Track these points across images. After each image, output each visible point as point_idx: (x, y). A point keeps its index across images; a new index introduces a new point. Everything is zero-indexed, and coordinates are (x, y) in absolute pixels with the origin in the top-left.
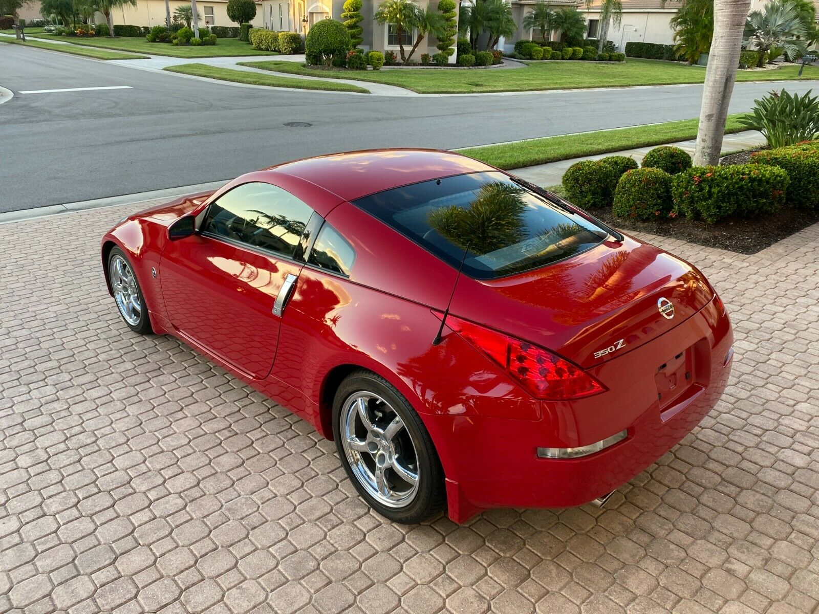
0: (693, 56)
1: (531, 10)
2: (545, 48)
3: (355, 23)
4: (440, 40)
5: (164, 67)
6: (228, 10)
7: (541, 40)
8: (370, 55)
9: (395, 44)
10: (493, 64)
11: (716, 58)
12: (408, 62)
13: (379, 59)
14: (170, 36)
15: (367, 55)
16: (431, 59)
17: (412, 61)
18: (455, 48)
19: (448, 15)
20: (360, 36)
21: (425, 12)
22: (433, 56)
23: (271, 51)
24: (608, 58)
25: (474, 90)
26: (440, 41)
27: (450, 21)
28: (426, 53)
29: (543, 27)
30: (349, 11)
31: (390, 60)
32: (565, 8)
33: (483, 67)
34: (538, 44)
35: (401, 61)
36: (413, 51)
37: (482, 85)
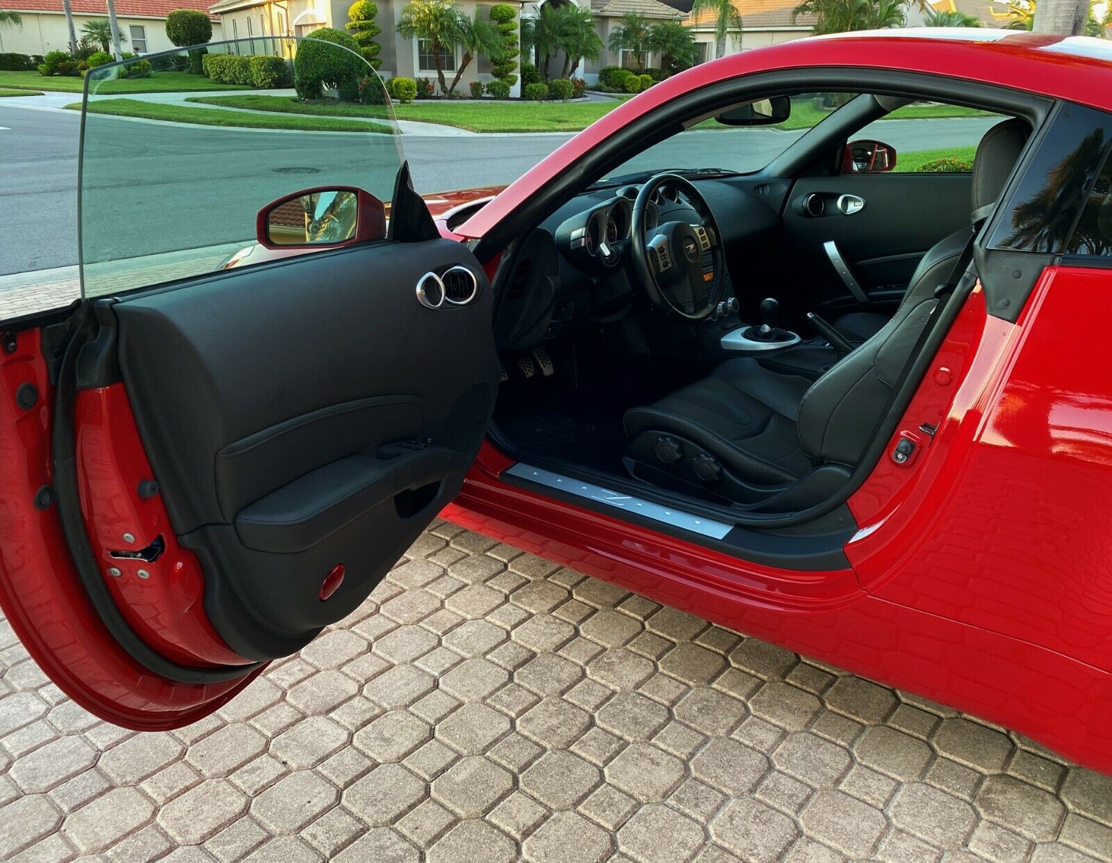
1: (619, 24)
2: (642, 76)
3: (368, 37)
4: (495, 62)
5: (65, 105)
6: (168, 28)
7: (636, 66)
8: (394, 82)
9: (430, 69)
10: (574, 98)
12: (450, 94)
13: (409, 88)
14: (76, 66)
15: (390, 82)
16: (485, 90)
17: (458, 92)
18: (517, 74)
19: (505, 26)
20: (376, 57)
21: (472, 21)
22: (488, 86)
23: (239, 84)
25: (558, 127)
26: (496, 64)
27: (509, 35)
28: (477, 81)
29: (636, 48)
30: (358, 19)
31: (424, 91)
32: (665, 23)
33: (561, 101)
34: (632, 71)
35: (441, 94)
36: (458, 78)
37: (566, 121)
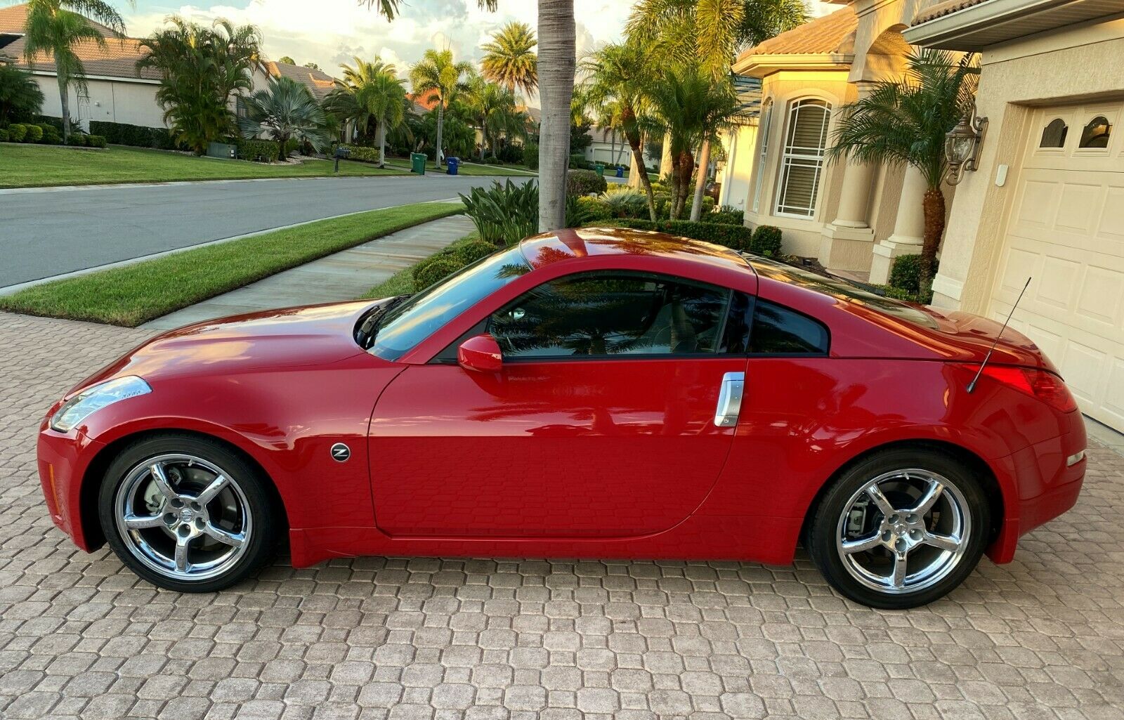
0: (199, 145)
11: (552, 138)
24: (84, 142)
